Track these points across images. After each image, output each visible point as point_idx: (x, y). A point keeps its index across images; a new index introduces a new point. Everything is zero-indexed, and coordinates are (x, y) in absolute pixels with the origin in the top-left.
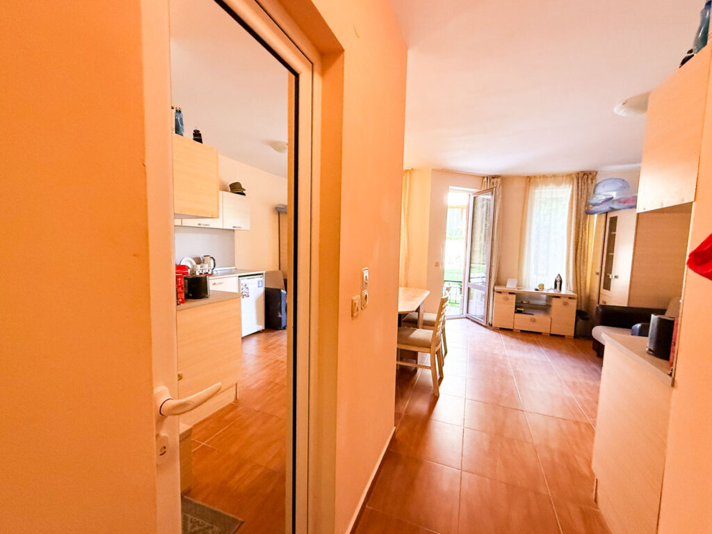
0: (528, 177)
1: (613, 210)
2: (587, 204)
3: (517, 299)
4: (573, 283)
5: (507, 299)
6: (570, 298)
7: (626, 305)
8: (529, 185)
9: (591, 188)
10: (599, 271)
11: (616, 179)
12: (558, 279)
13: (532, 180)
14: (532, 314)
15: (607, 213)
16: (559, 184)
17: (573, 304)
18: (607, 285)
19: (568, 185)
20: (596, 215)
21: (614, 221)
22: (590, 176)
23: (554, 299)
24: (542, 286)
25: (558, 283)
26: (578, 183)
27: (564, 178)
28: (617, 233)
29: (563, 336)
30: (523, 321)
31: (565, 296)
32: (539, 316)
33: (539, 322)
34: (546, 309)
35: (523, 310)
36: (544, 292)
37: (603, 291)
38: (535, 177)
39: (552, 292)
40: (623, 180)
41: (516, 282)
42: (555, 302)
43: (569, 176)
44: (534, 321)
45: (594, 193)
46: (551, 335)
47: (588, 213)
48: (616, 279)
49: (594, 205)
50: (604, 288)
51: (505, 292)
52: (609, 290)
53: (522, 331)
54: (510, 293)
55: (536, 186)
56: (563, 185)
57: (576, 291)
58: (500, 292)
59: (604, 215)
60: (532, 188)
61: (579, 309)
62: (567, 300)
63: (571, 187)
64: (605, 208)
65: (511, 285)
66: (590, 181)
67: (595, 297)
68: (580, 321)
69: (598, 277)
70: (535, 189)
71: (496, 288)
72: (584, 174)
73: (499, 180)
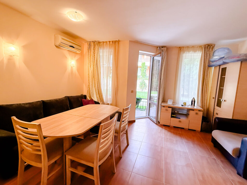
0: (180, 47)
1: (224, 63)
2: (209, 61)
3: (172, 110)
4: (201, 101)
5: (167, 110)
6: (199, 111)
7: (231, 118)
8: (180, 52)
9: (212, 54)
10: (214, 97)
11: (225, 48)
12: (193, 100)
13: (182, 49)
14: (180, 118)
15: (220, 66)
16: (195, 51)
17: (201, 114)
18: (219, 104)
19: (200, 52)
20: (213, 67)
21: (224, 71)
22: (211, 47)
23: (191, 111)
24: (185, 104)
25: (193, 102)
26: (205, 50)
27: (198, 48)
28: (226, 76)
29: (195, 130)
30: (174, 122)
31: (196, 110)
32: (183, 119)
33: (183, 122)
34: (187, 115)
35: (175, 116)
36: (186, 107)
37: (216, 107)
38: (183, 47)
39: (190, 107)
40: (228, 49)
41: (172, 101)
42: (191, 112)
43: (201, 47)
44: (180, 121)
45: (213, 55)
46: (189, 129)
47: (210, 66)
48: (225, 102)
50: (217, 106)
51: (166, 107)
52: (220, 108)
53: (174, 127)
54: (169, 107)
55: (184, 52)
56: (197, 52)
57: (202, 107)
58: (164, 107)
59: (218, 67)
60: (181, 53)
61: (203, 116)
63: (201, 53)
64: (220, 62)
65: (170, 103)
66: (211, 50)
67: (211, 109)
68: (204, 123)
69: (214, 100)
70: (183, 54)
71: (163, 104)
72: (208, 46)
73: (165, 48)
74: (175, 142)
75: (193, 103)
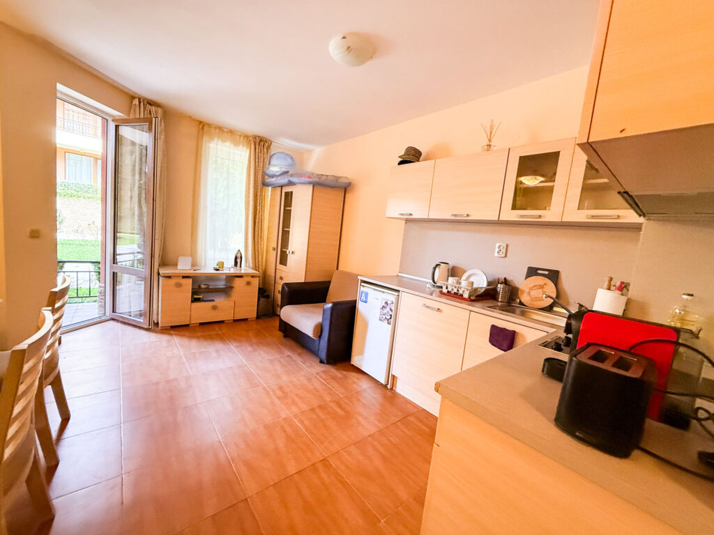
0: (201, 122)
1: (291, 183)
2: (264, 174)
3: (193, 283)
4: (252, 258)
5: (179, 285)
6: (253, 277)
7: (303, 281)
8: (203, 135)
9: (267, 161)
10: (275, 246)
11: (286, 154)
12: (239, 255)
13: (205, 128)
14: (213, 301)
15: (282, 187)
16: (236, 144)
17: (256, 283)
18: (283, 260)
19: (245, 148)
20: (270, 188)
21: (289, 196)
22: (267, 145)
23: (237, 279)
24: (221, 265)
25: (237, 261)
26: (255, 149)
27: (242, 138)
28: (293, 208)
29: (246, 320)
30: (202, 312)
31: (247, 275)
32: (220, 301)
33: (223, 308)
34: (227, 291)
35: (201, 297)
36: (226, 271)
37: (280, 267)
38: (209, 125)
39: (233, 271)
40: (292, 158)
41: (189, 259)
42: (238, 282)
43: (247, 137)
44: (215, 308)
45: (269, 164)
46: (235, 321)
47: (265, 184)
48: (293, 256)
49: (272, 176)
50: (281, 263)
51: (177, 276)
52: (286, 265)
53: (201, 324)
54: (184, 277)
55: (212, 139)
56: (241, 146)
57: (256, 268)
58: (169, 277)
59: (280, 188)
60: (205, 138)
61: (261, 287)
62: (249, 279)
63: (248, 151)
64: (284, 180)
65: (184, 266)
66: (265, 150)
67: (271, 272)
68: (262, 299)
69: (275, 252)
70: (209, 142)
71: (163, 271)
72: (261, 141)
73: (160, 110)
74: (214, 355)
75: (239, 260)
